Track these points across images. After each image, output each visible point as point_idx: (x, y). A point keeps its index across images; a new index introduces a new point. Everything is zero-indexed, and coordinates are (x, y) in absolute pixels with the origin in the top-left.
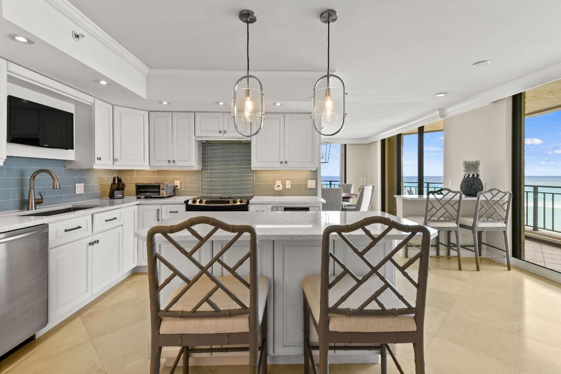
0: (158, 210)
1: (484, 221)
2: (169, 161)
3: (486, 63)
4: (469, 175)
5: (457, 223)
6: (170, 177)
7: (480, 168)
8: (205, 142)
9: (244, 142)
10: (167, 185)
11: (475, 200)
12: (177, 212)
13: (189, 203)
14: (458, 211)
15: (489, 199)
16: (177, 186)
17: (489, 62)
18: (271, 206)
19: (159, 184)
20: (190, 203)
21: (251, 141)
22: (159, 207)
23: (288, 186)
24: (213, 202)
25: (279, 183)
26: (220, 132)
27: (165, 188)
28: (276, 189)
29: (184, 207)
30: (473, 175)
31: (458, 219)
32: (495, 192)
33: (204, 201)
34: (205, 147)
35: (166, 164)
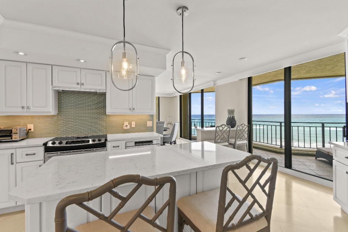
0: (12, 154)
1: (239, 141)
2: (23, 107)
3: (245, 59)
4: (230, 117)
5: (228, 142)
6: (22, 121)
7: (235, 113)
8: (61, 91)
9: (98, 93)
10: (20, 129)
11: (235, 130)
12: (35, 154)
13: (48, 145)
14: (229, 136)
15: (241, 129)
16: (30, 130)
17: (246, 59)
18: (125, 142)
19: (11, 129)
20: (50, 144)
21: (106, 93)
22: (13, 151)
23: (133, 126)
24: (73, 142)
25: (126, 123)
26: (78, 84)
27: (18, 132)
28: (125, 128)
29: (42, 149)
30: (232, 117)
31: (228, 140)
32: (243, 125)
33: (64, 142)
34: (61, 95)
35: (21, 110)
